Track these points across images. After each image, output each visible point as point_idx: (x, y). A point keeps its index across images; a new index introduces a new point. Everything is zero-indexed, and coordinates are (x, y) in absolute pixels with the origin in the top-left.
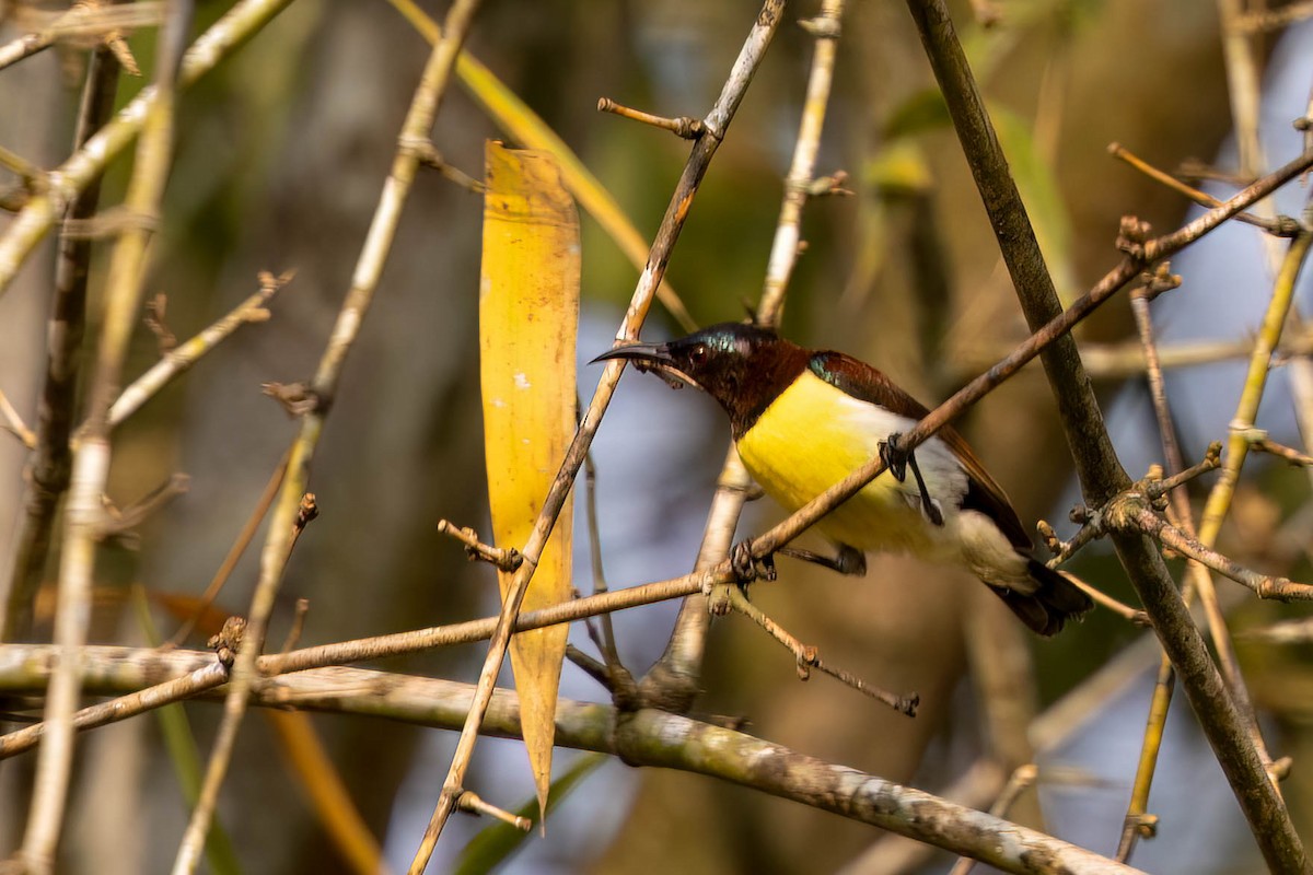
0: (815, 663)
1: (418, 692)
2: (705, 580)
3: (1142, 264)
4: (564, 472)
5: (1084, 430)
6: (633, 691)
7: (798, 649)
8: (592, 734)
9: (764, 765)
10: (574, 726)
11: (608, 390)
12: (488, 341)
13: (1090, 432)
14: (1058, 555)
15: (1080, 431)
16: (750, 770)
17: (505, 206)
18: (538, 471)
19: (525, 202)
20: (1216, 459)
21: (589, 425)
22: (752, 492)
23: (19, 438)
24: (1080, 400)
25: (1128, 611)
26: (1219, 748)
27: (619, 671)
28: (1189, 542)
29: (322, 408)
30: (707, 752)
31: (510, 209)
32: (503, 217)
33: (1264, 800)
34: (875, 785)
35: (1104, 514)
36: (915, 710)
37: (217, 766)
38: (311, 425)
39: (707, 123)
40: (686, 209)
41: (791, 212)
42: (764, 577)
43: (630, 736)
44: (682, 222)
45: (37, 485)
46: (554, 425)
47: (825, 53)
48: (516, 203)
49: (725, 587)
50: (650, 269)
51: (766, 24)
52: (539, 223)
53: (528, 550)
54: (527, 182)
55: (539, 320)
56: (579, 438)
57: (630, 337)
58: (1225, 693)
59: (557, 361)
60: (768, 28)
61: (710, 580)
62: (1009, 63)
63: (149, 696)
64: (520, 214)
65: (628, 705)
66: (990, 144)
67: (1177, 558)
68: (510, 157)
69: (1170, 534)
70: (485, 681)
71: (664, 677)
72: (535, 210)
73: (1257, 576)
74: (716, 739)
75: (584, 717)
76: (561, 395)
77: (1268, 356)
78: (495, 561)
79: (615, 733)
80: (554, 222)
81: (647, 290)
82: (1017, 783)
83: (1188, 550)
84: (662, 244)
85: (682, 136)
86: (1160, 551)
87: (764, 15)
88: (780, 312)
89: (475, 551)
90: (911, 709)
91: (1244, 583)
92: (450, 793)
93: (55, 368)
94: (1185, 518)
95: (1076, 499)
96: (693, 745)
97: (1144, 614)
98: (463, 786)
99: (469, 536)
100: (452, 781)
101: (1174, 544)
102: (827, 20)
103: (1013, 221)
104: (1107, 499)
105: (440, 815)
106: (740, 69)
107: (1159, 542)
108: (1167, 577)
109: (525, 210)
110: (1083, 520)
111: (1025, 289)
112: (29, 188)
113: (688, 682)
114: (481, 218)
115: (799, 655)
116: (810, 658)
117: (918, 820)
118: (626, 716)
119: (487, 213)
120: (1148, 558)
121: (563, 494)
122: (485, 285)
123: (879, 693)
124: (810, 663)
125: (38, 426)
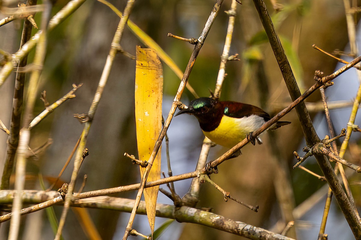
0: (229, 197)
1: (119, 202)
2: (198, 173)
3: (321, 83)
4: (159, 139)
5: (307, 125)
6: (180, 201)
7: (224, 193)
8: (168, 213)
9: (217, 221)
10: (163, 211)
11: (172, 116)
12: (137, 102)
13: (308, 126)
14: (299, 161)
15: (306, 126)
16: (213, 223)
17: (142, 64)
18: (152, 139)
19: (147, 63)
20: (344, 133)
21: (166, 125)
22: (213, 144)
23: (5, 132)
24: (305, 117)
25: (319, 177)
26: (346, 215)
27: (176, 196)
28: (337, 157)
29: (90, 121)
30: (201, 218)
31: (143, 65)
32: (142, 67)
33: (359, 229)
34: (248, 227)
35: (313, 149)
36: (258, 210)
37: (62, 222)
38: (87, 126)
39: (198, 40)
40: (193, 64)
41: (223, 65)
42: (214, 173)
43: (179, 214)
44: (192, 68)
45: (10, 145)
46: (156, 126)
47: (232, 20)
48: (145, 63)
49: (204, 175)
50: (183, 81)
51: (215, 12)
52: (151, 69)
53: (150, 161)
54: (148, 57)
55: (151, 97)
56: (163, 129)
57: (177, 100)
58: (348, 199)
59: (157, 108)
60: (215, 13)
61: (199, 173)
62: (284, 23)
63: (41, 205)
64: (146, 67)
65: (178, 205)
66: (279, 45)
67: (334, 161)
68: (143, 51)
69: (331, 155)
70: (138, 198)
71: (188, 197)
72: (150, 65)
73: (356, 166)
74: (204, 214)
75: (166, 208)
76: (158, 118)
77: (358, 104)
78: (140, 164)
79: (175, 213)
80: (155, 69)
81: (182, 87)
82: (289, 226)
83: (336, 159)
84: (186, 74)
85: (192, 43)
86: (329, 160)
87: (214, 9)
88: (220, 94)
89: (135, 161)
90: (256, 210)
91: (352, 168)
92: (128, 230)
93: (15, 111)
94: (335, 150)
95: (305, 145)
96: (197, 216)
97: (324, 177)
98: (132, 228)
99: (133, 157)
100: (129, 227)
101: (332, 157)
102: (232, 11)
103: (286, 67)
104: (314, 145)
105: (126, 236)
106: (208, 24)
107: (329, 157)
108: (331, 167)
109: (148, 65)
110: (307, 151)
111: (289, 86)
112: (6, 59)
113: (195, 198)
114: (135, 68)
115: (225, 195)
116: (228, 195)
117: (261, 236)
118: (178, 208)
119: (137, 66)
120: (325, 161)
121: (159, 145)
122: (136, 87)
123: (247, 205)
124: (228, 197)
125: (10, 128)
